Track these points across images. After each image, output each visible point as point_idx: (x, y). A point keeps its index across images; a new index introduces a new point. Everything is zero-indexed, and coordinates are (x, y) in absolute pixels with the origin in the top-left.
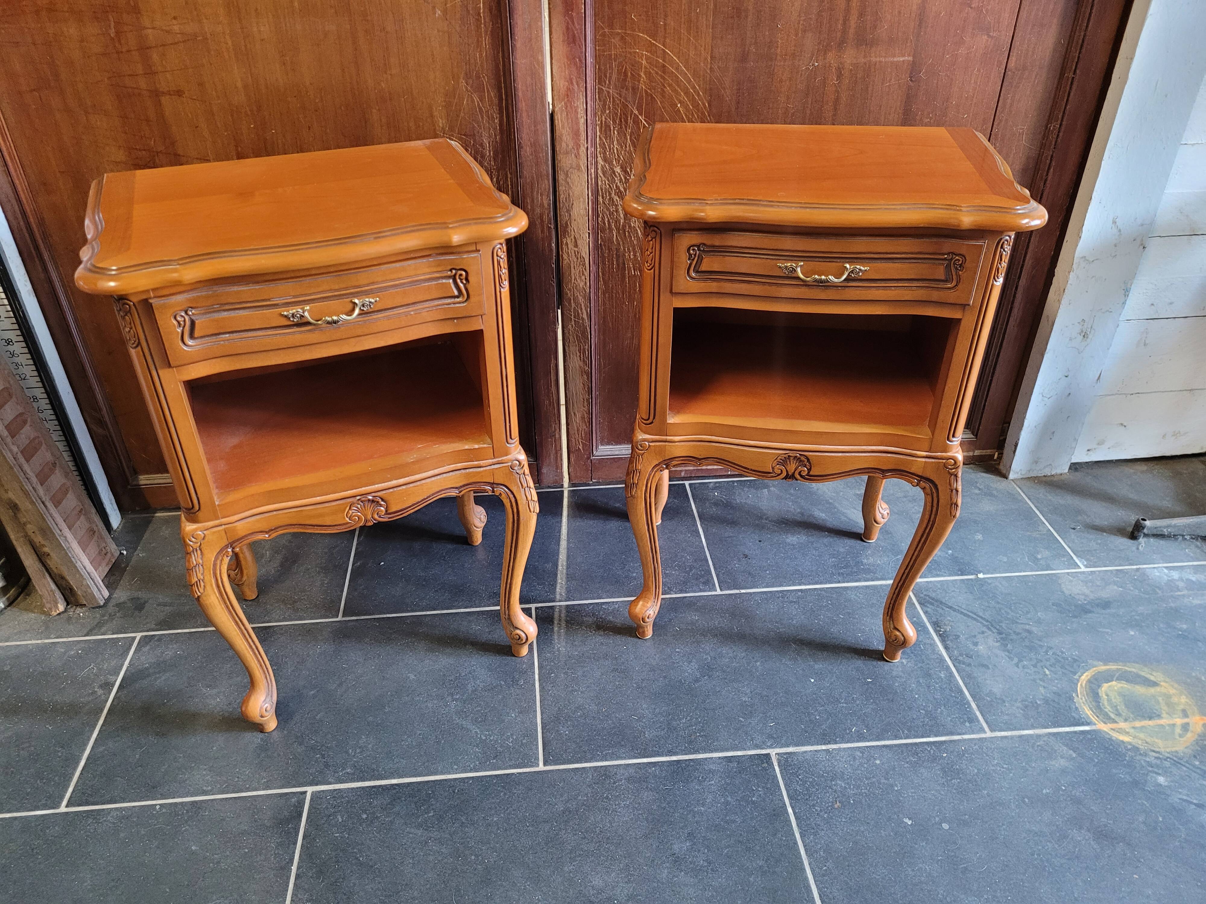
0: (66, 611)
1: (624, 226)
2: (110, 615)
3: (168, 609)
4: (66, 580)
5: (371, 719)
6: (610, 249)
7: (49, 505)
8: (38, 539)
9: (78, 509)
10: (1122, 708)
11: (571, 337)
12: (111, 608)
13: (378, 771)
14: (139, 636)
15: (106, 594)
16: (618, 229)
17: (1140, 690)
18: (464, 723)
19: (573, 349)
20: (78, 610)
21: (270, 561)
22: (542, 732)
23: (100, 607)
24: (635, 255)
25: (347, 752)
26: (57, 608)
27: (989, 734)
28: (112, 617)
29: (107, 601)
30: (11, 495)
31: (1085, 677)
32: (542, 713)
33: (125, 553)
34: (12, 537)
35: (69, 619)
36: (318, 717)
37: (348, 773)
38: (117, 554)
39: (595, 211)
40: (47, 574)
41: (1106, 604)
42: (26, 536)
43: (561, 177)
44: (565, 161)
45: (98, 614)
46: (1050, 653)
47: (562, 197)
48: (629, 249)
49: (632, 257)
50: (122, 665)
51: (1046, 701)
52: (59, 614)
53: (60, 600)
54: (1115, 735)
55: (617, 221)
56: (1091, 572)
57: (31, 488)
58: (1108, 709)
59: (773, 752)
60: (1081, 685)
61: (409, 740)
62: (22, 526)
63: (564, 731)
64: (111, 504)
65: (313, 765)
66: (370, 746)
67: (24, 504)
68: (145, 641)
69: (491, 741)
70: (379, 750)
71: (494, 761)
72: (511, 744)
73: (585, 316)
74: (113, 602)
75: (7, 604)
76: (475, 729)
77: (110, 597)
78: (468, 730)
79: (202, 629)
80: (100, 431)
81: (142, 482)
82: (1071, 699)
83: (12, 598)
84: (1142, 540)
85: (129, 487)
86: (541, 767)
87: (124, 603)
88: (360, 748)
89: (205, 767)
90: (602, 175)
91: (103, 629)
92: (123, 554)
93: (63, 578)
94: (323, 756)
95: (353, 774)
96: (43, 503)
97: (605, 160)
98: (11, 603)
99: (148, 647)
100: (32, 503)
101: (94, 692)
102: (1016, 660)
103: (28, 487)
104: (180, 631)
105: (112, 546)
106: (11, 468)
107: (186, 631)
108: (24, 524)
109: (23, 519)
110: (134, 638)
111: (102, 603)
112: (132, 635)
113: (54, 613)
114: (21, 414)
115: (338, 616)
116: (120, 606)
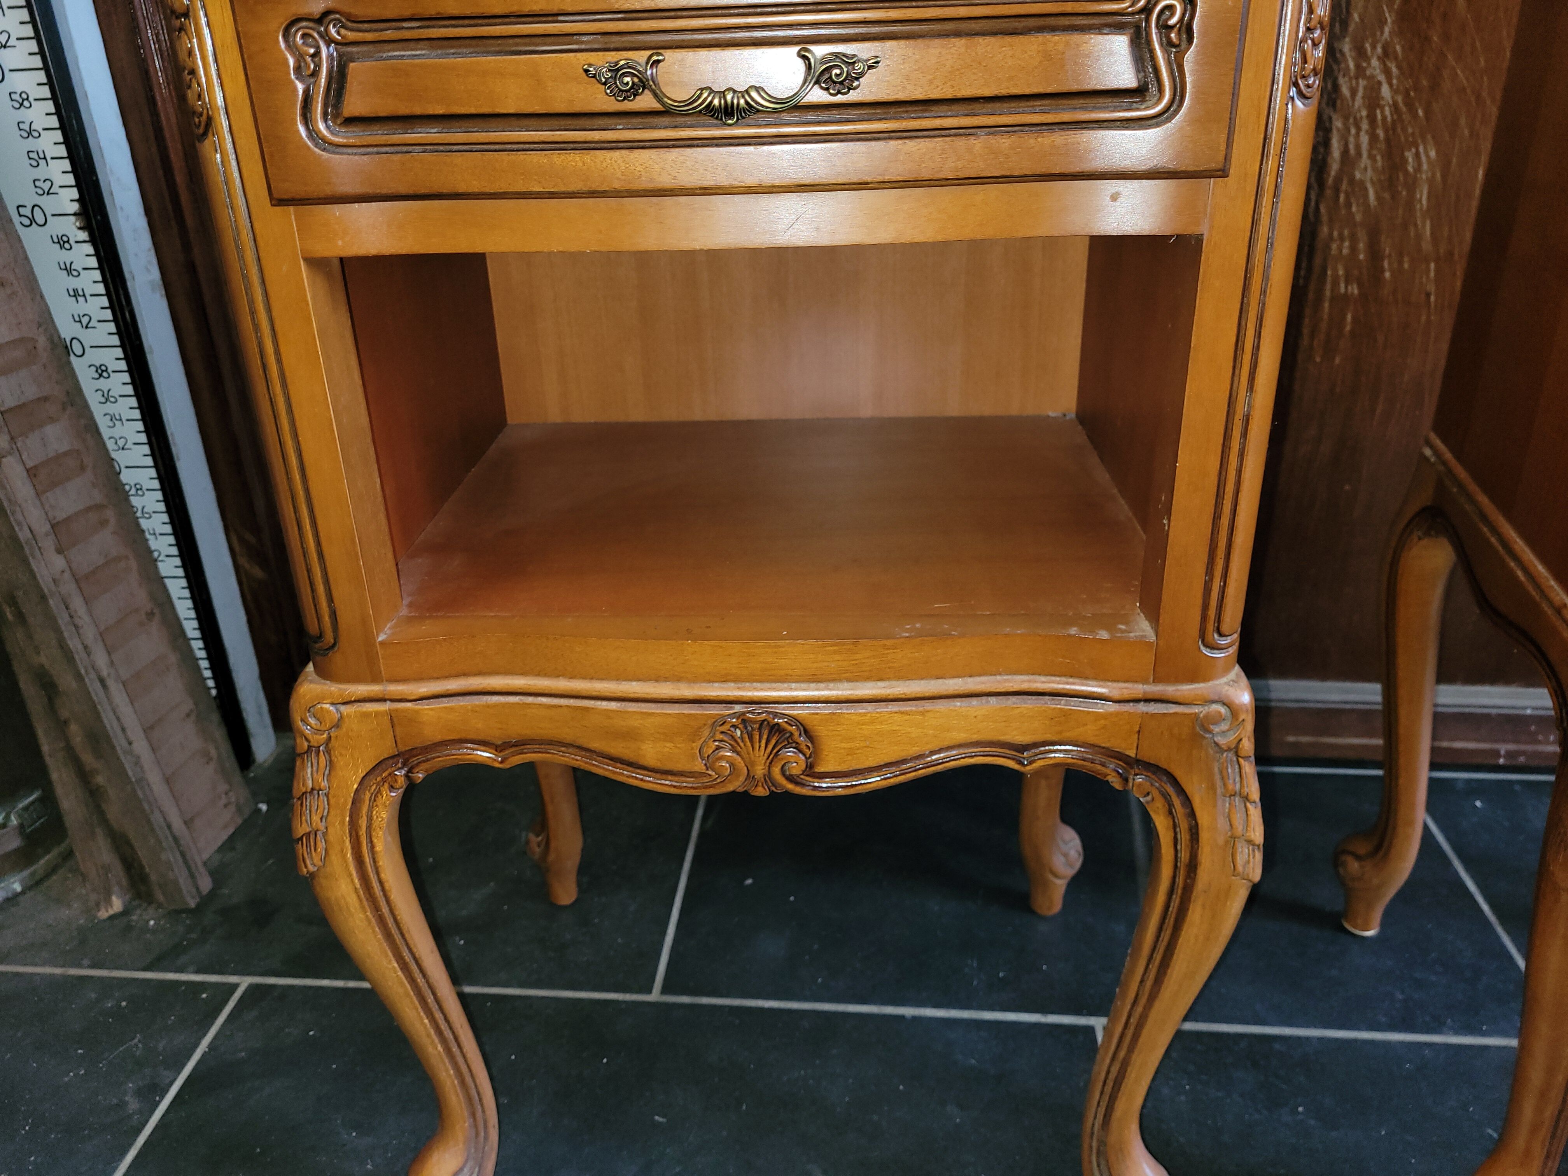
0: (125, 913)
1: (1338, 180)
2: (203, 931)
4: (132, 848)
7: (115, 691)
8: (88, 759)
12: (207, 917)
14: (245, 982)
15: (206, 885)
20: (149, 911)
23: (187, 912)
24: (1353, 249)
26: (111, 902)
28: (205, 934)
29: (206, 901)
30: (44, 659)
33: (264, 808)
34: (45, 748)
35: (129, 928)
38: (250, 810)
40: (99, 831)
42: (69, 749)
45: (182, 925)
48: (1341, 235)
49: (1345, 251)
50: (196, 1046)
52: (112, 918)
53: (116, 888)
57: (80, 647)
62: (61, 726)
64: (260, 715)
67: (66, 681)
68: (254, 995)
74: (214, 905)
77: (212, 894)
87: (236, 908)
91: (184, 959)
92: (260, 811)
93: (128, 843)
96: (102, 681)
98: (33, 885)
99: (254, 1013)
100: (79, 677)
101: (122, 1105)
103: (74, 644)
104: (325, 983)
105: (241, 793)
106: (43, 598)
107: (339, 984)
108: (66, 722)
109: (64, 714)
110: (235, 986)
111: (192, 904)
112: (233, 979)
113: (103, 914)
114: (98, 507)
115: (649, 991)
116: (228, 913)
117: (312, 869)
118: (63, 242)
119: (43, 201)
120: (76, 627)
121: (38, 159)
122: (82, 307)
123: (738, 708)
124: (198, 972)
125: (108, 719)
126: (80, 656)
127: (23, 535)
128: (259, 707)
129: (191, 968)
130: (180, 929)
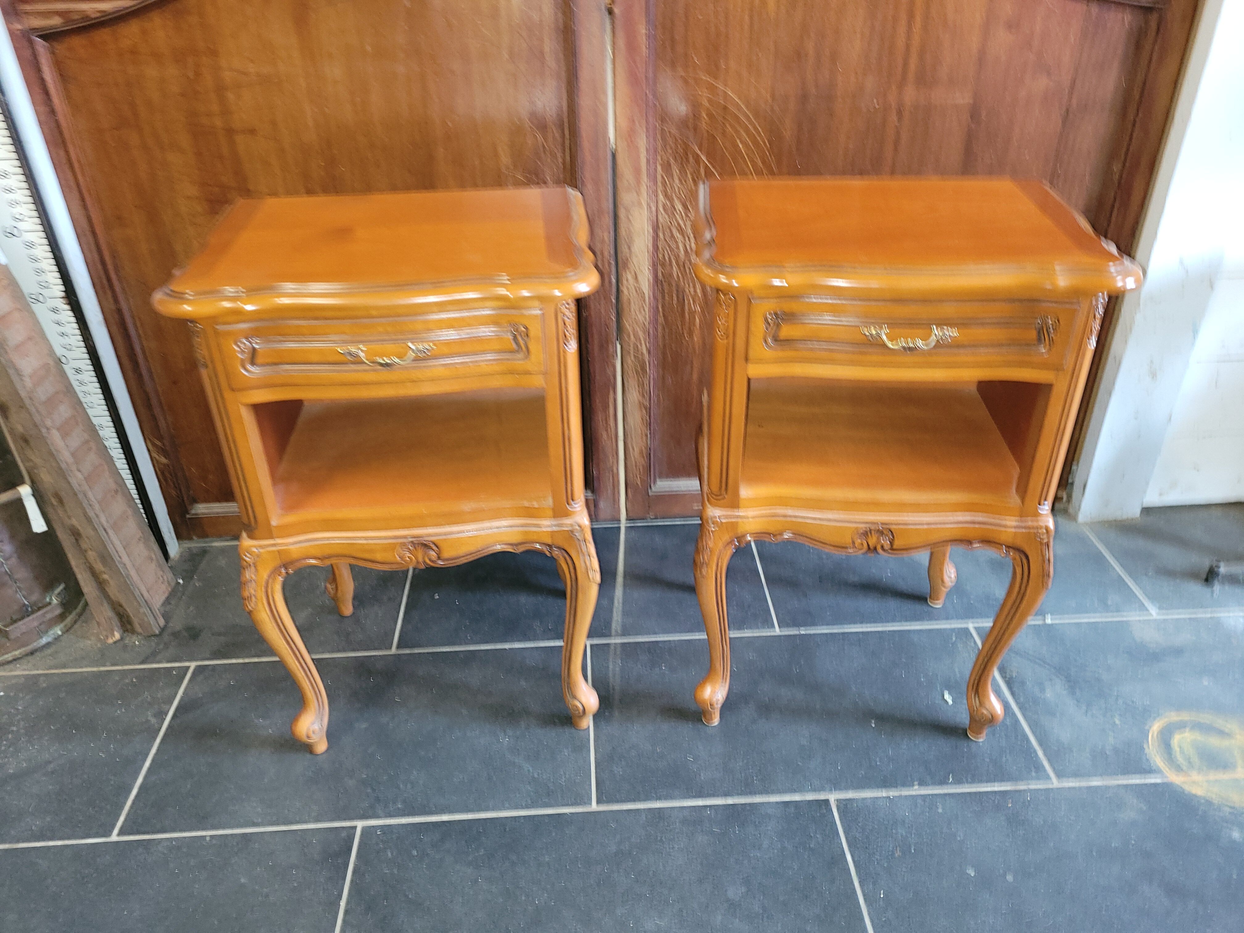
0: (122, 639)
1: (685, 263)
2: (165, 644)
3: (222, 639)
4: (124, 608)
5: (423, 754)
6: (670, 284)
7: (111, 532)
8: (99, 566)
9: (138, 537)
10: (1195, 760)
11: (630, 372)
12: (166, 637)
14: (193, 665)
15: (162, 622)
16: (678, 265)
17: (1214, 742)
18: (517, 760)
19: (632, 383)
20: (134, 638)
22: (596, 772)
23: (155, 635)
25: (398, 787)
26: (113, 635)
27: (1055, 783)
28: (167, 646)
29: (163, 630)
30: (74, 522)
31: (1156, 727)
32: (596, 751)
33: (181, 581)
34: (73, 563)
35: (125, 647)
36: (369, 751)
37: (399, 808)
38: (173, 584)
39: (656, 247)
40: (104, 601)
41: (1178, 652)
42: (87, 563)
43: (622, 214)
44: (626, 198)
45: (154, 642)
46: (1120, 701)
47: (623, 232)
48: (689, 285)
50: (177, 693)
51: (1116, 750)
52: (115, 643)
53: (116, 628)
54: (1188, 788)
55: (677, 258)
56: (1164, 620)
57: (93, 514)
58: (1180, 759)
59: (833, 797)
60: (1152, 736)
61: (461, 776)
62: (83, 552)
63: (618, 770)
65: (363, 799)
66: (421, 782)
67: (86, 531)
68: (199, 670)
69: (544, 779)
70: (430, 786)
71: (547, 800)
72: (564, 783)
73: (645, 351)
74: (168, 631)
75: (64, 630)
77: (165, 626)
78: (521, 768)
80: (161, 459)
81: (199, 512)
82: (1142, 749)
83: (69, 625)
84: (1217, 587)
85: (187, 516)
86: (594, 807)
87: (179, 632)
88: (411, 783)
89: (256, 799)
90: (663, 212)
91: (159, 657)
92: (179, 583)
93: (121, 606)
94: (374, 790)
95: (405, 809)
96: (105, 530)
97: (666, 195)
98: (68, 630)
99: (202, 677)
100: (95, 529)
101: (148, 721)
102: (1084, 708)
103: (91, 514)
104: (234, 661)
105: (169, 575)
106: (75, 494)
107: (240, 661)
108: (86, 551)
109: (84, 546)
110: (188, 668)
111: (157, 632)
112: (187, 664)
113: (110, 641)
114: (87, 442)
115: (391, 649)
116: (175, 635)
117: (251, 609)
118: (55, 310)
119: (43, 291)
120: (90, 505)
121: (39, 272)
122: (66, 341)
123: (411, 539)
124: (168, 662)
125: (110, 548)
126: (95, 520)
127: (63, 466)
129: (165, 661)
130: (153, 644)
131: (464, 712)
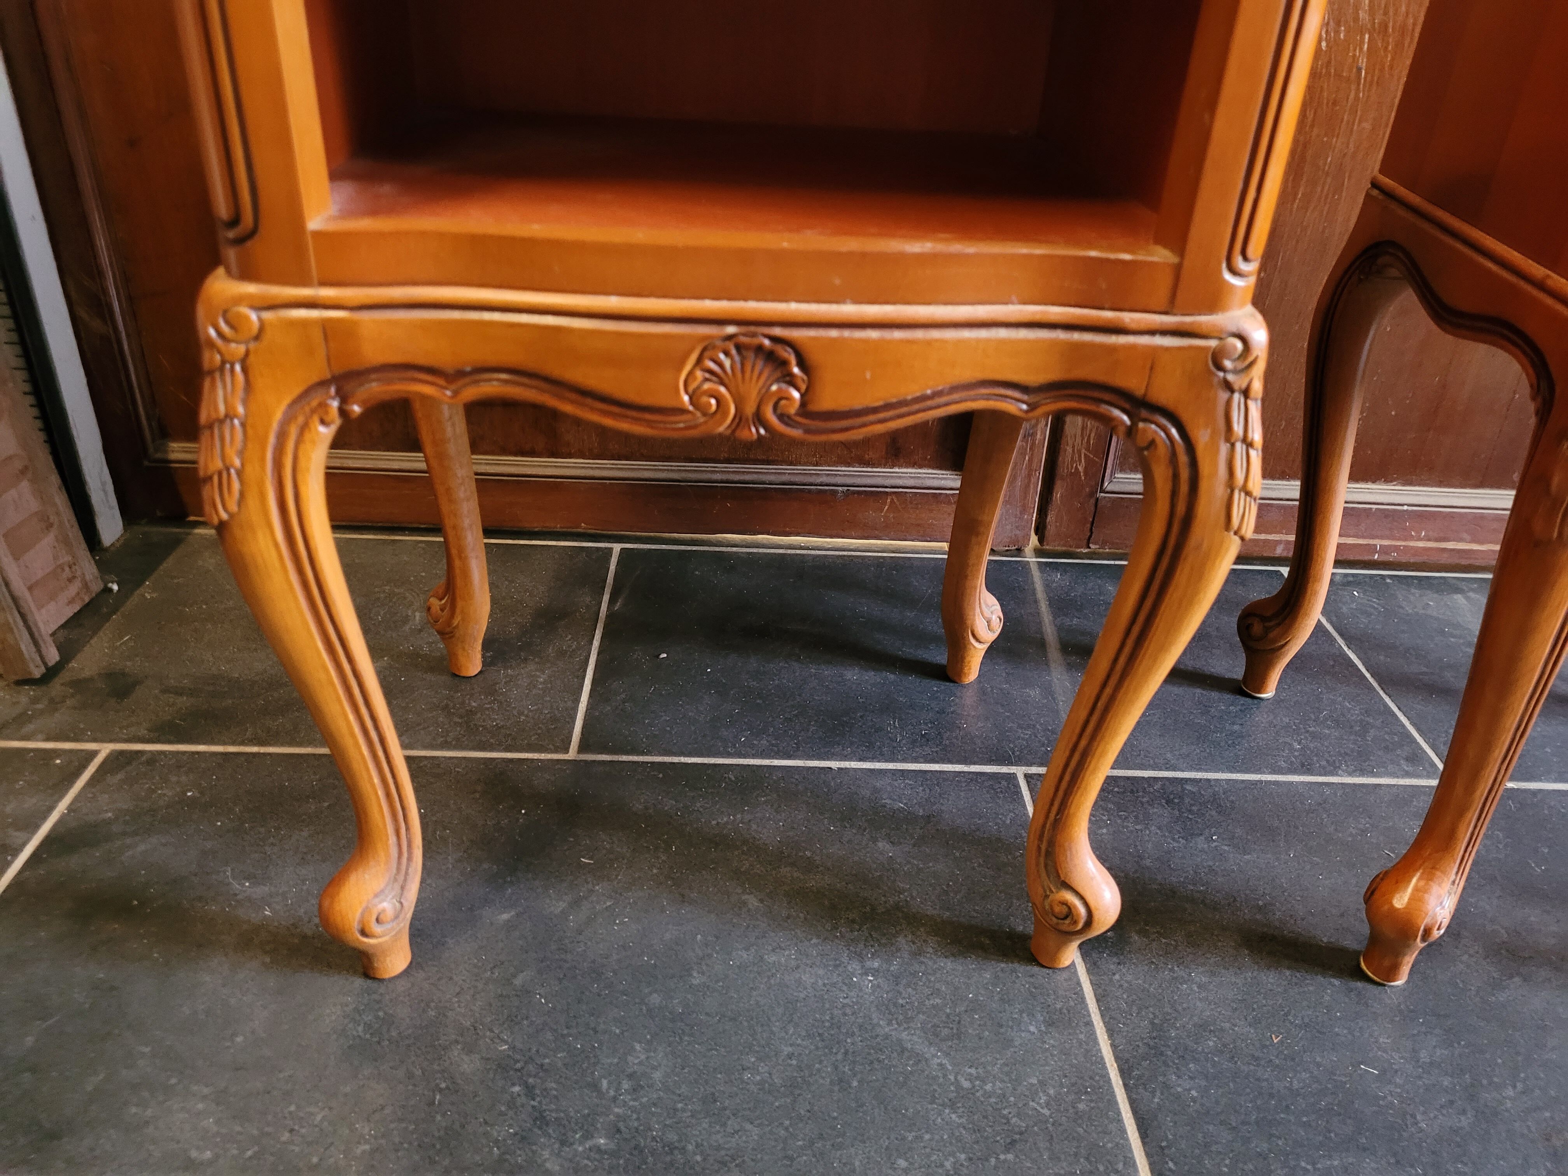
2: (52, 700)
3: (183, 702)
5: (655, 999)
9: (18, 465)
12: (56, 686)
13: (683, 1150)
14: (105, 749)
15: (53, 656)
18: (904, 1035)
21: (420, 631)
22: (1125, 1085)
23: (32, 681)
25: (595, 1086)
28: (54, 705)
29: (51, 673)
32: (1111, 1032)
33: (115, 587)
36: (518, 981)
37: (599, 1150)
38: (96, 587)
45: (24, 695)
50: (51, 809)
61: (763, 1068)
63: (1185, 1086)
64: (104, 490)
65: (502, 1114)
66: (657, 1075)
68: (116, 761)
69: (988, 1095)
70: (684, 1089)
71: (1010, 1157)
72: (1046, 1112)
74: (65, 676)
76: (936, 1058)
77: (58, 664)
78: (919, 1059)
79: (255, 749)
80: (96, 324)
81: (173, 456)
85: (146, 463)
87: (91, 679)
88: (631, 1076)
89: (206, 1091)
91: (30, 728)
92: (111, 590)
94: (530, 1091)
95: (613, 1154)
99: (120, 776)
104: (202, 748)
105: (88, 568)
110: (93, 754)
112: (91, 746)
115: (566, 750)
116: (79, 685)
117: (224, 516)
123: (731, 330)
124: (48, 739)
128: (104, 484)
129: (40, 736)
130: (24, 700)
131: (753, 901)
